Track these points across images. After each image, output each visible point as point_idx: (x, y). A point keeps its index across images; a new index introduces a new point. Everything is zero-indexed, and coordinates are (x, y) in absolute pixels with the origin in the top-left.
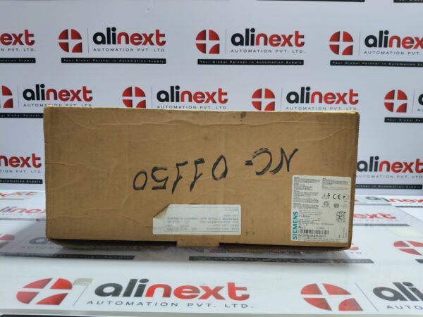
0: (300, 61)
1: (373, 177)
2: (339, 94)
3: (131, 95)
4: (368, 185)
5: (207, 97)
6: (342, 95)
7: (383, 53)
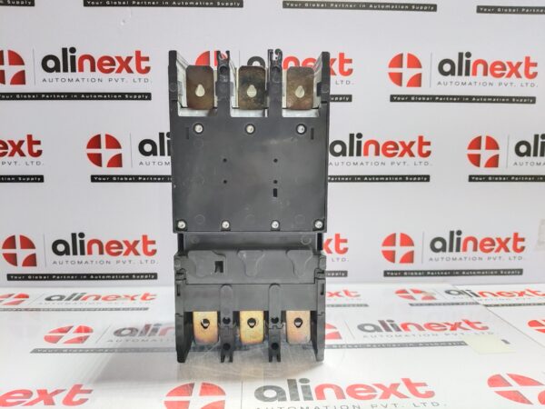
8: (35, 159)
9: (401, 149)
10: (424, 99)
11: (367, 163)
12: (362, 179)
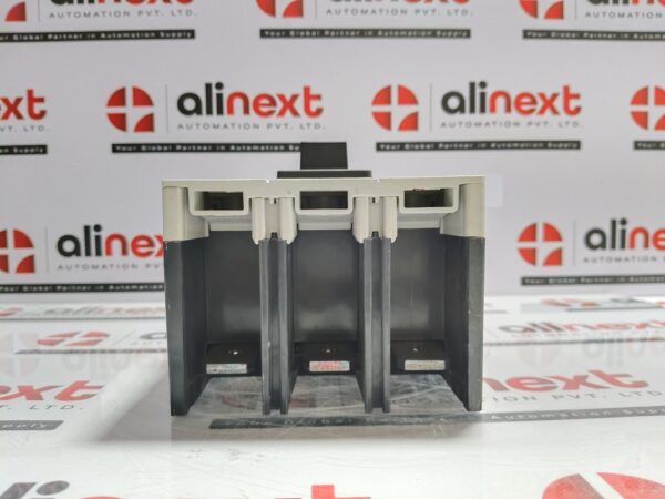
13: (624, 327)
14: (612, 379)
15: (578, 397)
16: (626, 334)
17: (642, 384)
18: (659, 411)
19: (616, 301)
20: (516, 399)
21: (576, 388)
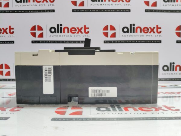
0: (128, 10)
1: (172, 74)
2: (150, 28)
3: (35, 30)
4: (169, 79)
5: (77, 30)
6: (152, 28)
7: (173, 5)
8: (11, 35)
9: (150, 30)
10: (158, 11)
11: (137, 35)
12: (135, 42)
13: (174, 93)
14: (169, 108)
15: (159, 113)
16: (174, 95)
17: (178, 110)
18: (179, 118)
19: (171, 86)
20: (141, 114)
21: (159, 111)
